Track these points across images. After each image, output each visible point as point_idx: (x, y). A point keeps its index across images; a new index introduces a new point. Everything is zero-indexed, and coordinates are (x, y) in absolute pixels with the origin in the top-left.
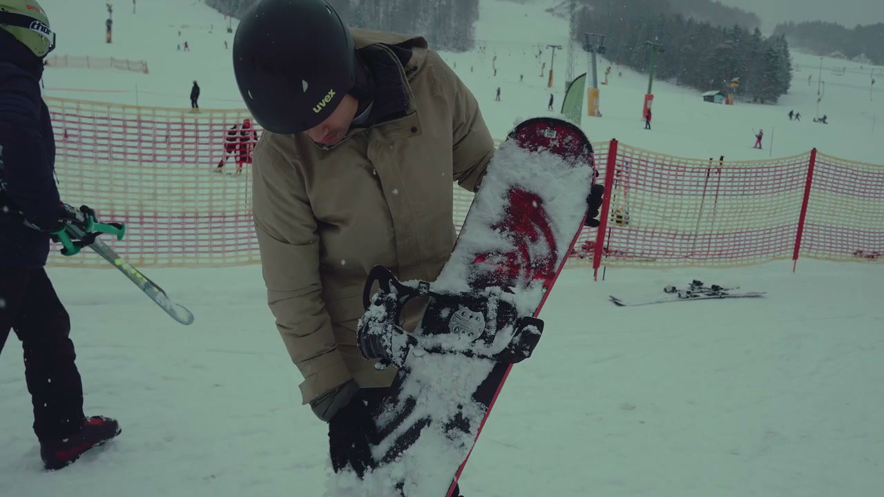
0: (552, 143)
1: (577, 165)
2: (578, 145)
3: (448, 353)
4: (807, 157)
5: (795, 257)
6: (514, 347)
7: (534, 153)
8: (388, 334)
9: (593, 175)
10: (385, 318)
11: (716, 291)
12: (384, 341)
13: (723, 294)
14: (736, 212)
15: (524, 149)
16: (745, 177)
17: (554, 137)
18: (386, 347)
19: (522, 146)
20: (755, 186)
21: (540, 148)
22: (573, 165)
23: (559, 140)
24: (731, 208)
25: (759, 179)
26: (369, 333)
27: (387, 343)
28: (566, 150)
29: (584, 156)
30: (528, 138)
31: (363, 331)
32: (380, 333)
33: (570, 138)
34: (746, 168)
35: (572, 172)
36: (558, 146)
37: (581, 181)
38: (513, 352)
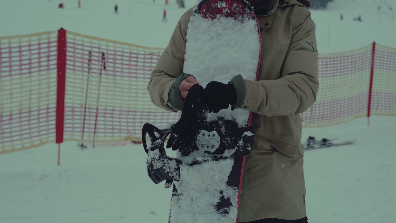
0: (225, 11)
1: (245, 21)
2: (242, 8)
3: (204, 162)
4: (370, 48)
5: (369, 115)
6: (241, 147)
7: (215, 20)
8: (167, 165)
9: (257, 25)
10: (160, 157)
11: (325, 142)
12: (165, 170)
13: (330, 144)
14: (330, 88)
15: (207, 19)
16: (334, 64)
17: (225, 6)
18: (168, 173)
19: (205, 17)
20: (341, 69)
21: (218, 16)
22: (242, 21)
23: (229, 7)
24: (327, 86)
25: (342, 65)
26: (154, 168)
27: (168, 170)
28: (235, 13)
29: (247, 14)
30: (208, 11)
31: (150, 169)
32: (161, 166)
33: (235, 5)
34: (334, 58)
35: (243, 27)
36: (229, 12)
37: (251, 31)
38: (241, 150)
